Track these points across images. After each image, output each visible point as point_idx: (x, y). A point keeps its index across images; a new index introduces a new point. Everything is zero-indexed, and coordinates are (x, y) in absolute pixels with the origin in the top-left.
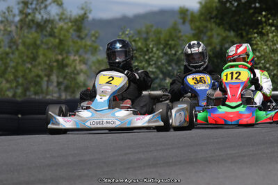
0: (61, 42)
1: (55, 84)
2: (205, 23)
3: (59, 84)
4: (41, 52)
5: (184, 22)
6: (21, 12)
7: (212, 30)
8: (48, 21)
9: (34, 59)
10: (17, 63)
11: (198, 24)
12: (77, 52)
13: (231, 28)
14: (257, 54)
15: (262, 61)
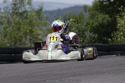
0: (30, 22)
1: (28, 40)
2: (95, 12)
3: (30, 40)
4: (22, 26)
5: (86, 12)
6: (13, 8)
7: (98, 15)
8: (25, 12)
9: (19, 29)
10: (12, 31)
11: (92, 12)
12: (38, 26)
14: (119, 25)
15: (122, 28)
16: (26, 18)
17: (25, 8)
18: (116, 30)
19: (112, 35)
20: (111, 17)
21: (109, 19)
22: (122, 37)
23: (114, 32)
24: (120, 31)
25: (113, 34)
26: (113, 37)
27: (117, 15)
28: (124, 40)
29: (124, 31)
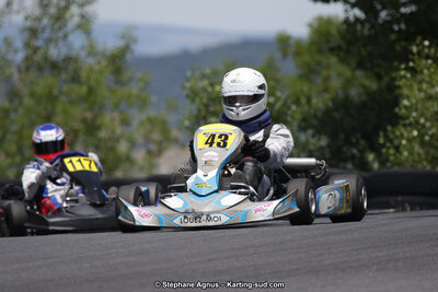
2: (318, 57)
5: (285, 56)
7: (328, 67)
11: (307, 58)
13: (360, 66)
14: (406, 102)
15: (414, 114)
18: (395, 120)
19: (381, 141)
20: (379, 77)
21: (367, 83)
22: (417, 148)
23: (389, 128)
24: (410, 124)
25: (386, 137)
26: (383, 146)
27: (398, 69)
28: (423, 156)
29: (423, 126)
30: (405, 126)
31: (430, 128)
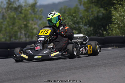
0: (25, 16)
2: (90, 5)
4: (16, 21)
5: (80, 5)
6: (7, 3)
7: (93, 8)
8: (20, 6)
9: (14, 24)
10: (7, 26)
11: (87, 5)
12: (33, 20)
13: (101, 7)
14: (114, 17)
15: (116, 21)
16: (21, 13)
17: (20, 3)
18: (111, 22)
19: (107, 28)
20: (106, 10)
21: (104, 12)
22: (117, 30)
23: (110, 24)
24: (115, 23)
25: (109, 27)
27: (111, 8)
28: (119, 32)
29: (119, 24)
30: (114, 24)
31: (121, 24)
